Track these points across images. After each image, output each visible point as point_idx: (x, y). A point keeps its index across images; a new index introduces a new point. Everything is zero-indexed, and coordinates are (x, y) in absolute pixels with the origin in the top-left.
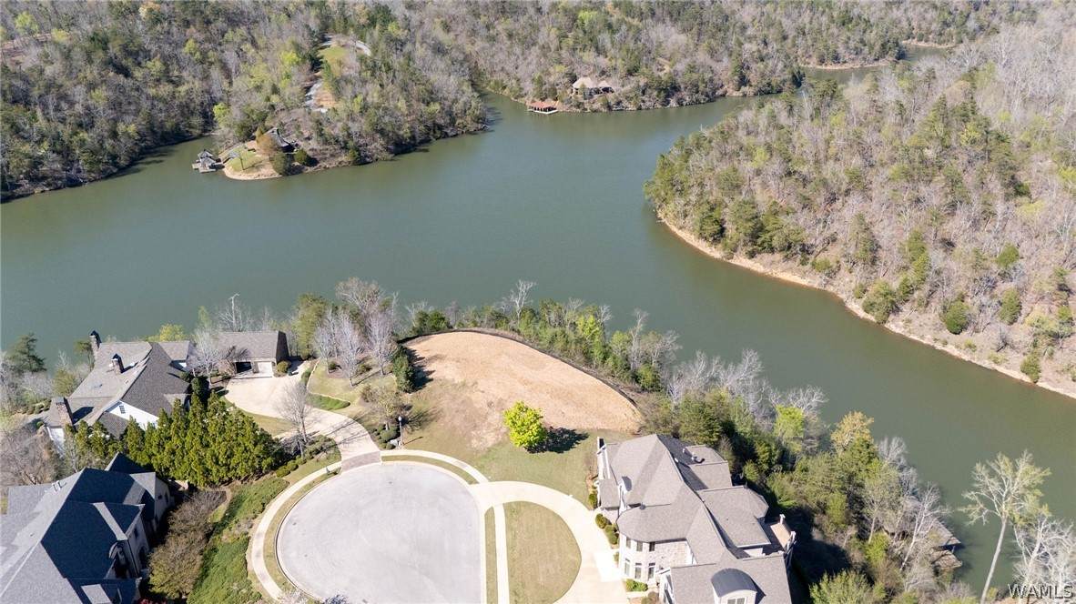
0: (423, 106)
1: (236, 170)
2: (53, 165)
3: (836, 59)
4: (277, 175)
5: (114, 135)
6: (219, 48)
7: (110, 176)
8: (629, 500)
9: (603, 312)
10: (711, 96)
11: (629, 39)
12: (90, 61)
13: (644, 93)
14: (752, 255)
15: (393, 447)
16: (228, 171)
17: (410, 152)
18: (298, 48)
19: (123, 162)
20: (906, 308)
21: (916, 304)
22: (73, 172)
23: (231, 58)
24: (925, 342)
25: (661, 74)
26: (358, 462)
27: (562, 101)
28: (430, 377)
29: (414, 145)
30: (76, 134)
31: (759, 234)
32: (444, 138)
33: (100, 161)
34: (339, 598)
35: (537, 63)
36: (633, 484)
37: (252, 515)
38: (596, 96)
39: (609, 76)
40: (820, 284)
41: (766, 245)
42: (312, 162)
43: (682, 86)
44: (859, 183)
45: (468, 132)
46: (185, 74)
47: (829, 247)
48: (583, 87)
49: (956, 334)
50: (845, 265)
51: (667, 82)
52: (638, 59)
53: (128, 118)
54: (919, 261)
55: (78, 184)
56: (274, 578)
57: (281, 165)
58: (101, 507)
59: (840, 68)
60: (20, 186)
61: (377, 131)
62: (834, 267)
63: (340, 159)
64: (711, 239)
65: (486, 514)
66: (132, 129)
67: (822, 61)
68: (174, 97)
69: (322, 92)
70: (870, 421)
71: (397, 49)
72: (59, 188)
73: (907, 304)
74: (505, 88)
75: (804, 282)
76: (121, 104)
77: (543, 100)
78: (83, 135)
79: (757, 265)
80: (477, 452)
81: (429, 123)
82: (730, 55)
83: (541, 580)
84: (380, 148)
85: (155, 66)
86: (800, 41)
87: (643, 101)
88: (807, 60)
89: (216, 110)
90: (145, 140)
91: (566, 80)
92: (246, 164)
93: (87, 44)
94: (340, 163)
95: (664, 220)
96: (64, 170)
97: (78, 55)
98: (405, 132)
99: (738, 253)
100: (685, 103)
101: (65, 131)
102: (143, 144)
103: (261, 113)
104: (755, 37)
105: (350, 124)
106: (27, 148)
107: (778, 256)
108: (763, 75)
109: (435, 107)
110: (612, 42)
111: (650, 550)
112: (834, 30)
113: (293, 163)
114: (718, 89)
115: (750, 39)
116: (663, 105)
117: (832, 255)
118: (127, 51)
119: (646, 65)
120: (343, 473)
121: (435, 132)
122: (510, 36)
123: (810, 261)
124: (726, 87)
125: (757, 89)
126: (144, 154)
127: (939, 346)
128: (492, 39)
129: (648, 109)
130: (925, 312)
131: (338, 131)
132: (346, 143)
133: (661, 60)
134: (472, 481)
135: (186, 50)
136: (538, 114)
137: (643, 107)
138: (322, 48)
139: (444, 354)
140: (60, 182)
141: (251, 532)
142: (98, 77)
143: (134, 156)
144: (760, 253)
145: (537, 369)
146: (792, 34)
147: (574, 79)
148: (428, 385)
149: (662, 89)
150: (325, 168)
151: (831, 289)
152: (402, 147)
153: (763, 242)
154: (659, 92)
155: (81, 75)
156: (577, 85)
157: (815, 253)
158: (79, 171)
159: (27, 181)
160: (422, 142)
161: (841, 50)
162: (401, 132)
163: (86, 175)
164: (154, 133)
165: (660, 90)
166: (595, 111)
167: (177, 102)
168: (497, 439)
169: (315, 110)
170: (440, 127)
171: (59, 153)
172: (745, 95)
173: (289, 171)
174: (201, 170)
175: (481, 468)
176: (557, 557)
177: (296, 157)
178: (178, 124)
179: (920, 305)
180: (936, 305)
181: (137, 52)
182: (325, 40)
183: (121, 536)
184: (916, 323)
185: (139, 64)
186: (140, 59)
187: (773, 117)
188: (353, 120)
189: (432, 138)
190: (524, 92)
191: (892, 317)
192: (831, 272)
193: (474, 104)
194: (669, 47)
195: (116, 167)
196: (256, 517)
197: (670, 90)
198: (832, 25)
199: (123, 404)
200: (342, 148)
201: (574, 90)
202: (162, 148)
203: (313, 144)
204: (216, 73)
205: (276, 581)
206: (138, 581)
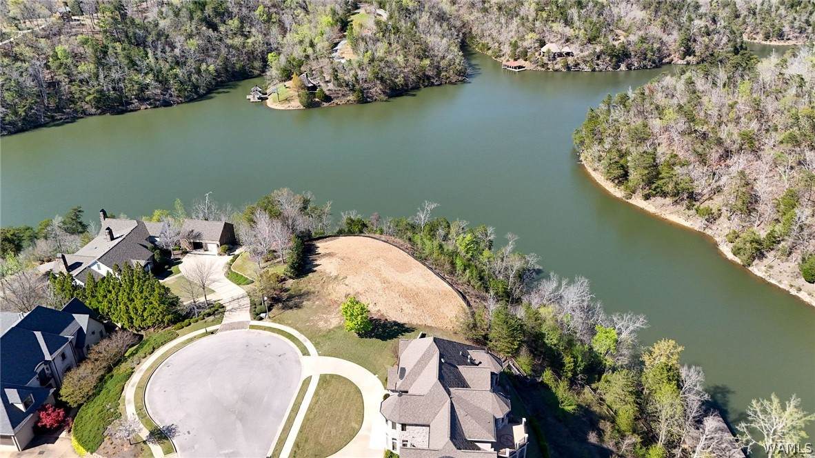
0: (417, 61)
1: (274, 102)
2: (155, 90)
3: (781, 36)
4: (302, 107)
5: (199, 72)
6: (281, 12)
7: (192, 100)
8: (400, 387)
9: (489, 232)
10: (658, 63)
11: (594, 13)
12: (191, 18)
13: (598, 58)
14: (647, 197)
15: (261, 319)
16: (269, 103)
17: (403, 95)
18: (334, 13)
19: (202, 91)
20: (770, 255)
21: (779, 253)
22: (167, 96)
23: (287, 19)
24: (782, 286)
25: (616, 43)
26: (232, 327)
27: (531, 62)
28: (315, 269)
29: (407, 91)
30: (172, 68)
31: (654, 180)
32: (431, 86)
33: (186, 89)
34: (173, 427)
35: (516, 31)
36: (406, 374)
37: (144, 355)
38: (559, 59)
39: (572, 43)
40: (700, 227)
41: (658, 190)
42: (328, 99)
43: (633, 54)
44: (751, 144)
45: (451, 83)
46: (253, 30)
47: (715, 197)
48: (549, 51)
49: (810, 282)
50: (725, 213)
51: (619, 50)
52: (599, 31)
53: (210, 60)
54: (788, 216)
55: (171, 105)
56: (136, 403)
57: (304, 100)
58: (38, 334)
59: (784, 44)
60: (132, 103)
61: (378, 78)
62: (715, 214)
63: (348, 98)
64: (616, 181)
65: (305, 381)
66: (212, 68)
67: (767, 37)
68: (244, 47)
69: (344, 46)
70: (680, 349)
71: (406, 16)
72: (158, 107)
73: (772, 252)
74: (489, 49)
75: (687, 224)
76: (207, 49)
77: (515, 60)
78: (177, 70)
79: (650, 206)
80: (320, 331)
81: (420, 74)
82: (680, 30)
83: (322, 439)
84: (379, 92)
85: (234, 23)
86: (750, 20)
87: (598, 65)
88: (754, 36)
89: (270, 56)
90: (221, 76)
91: (537, 45)
92: (282, 98)
93: (191, 6)
94: (348, 101)
95: (584, 162)
96: (162, 94)
97: (184, 13)
98: (400, 80)
99: (637, 194)
100: (633, 67)
101: (165, 67)
102: (219, 80)
103: (300, 60)
104: (706, 14)
105: (359, 73)
106: (138, 77)
107: (668, 200)
108: (707, 47)
109: (427, 62)
110: (579, 16)
111: (403, 430)
112: (782, 11)
113: (314, 99)
114: (666, 57)
115: (701, 17)
116: (614, 69)
117: (716, 203)
118: (217, 13)
119: (605, 35)
120: (218, 334)
121: (424, 81)
122: (500, 9)
123: (696, 207)
124: (673, 56)
125: (700, 59)
126: (219, 86)
127: (793, 292)
128: (485, 10)
129: (601, 71)
130: (787, 260)
131: (349, 77)
132: (354, 86)
133: (618, 32)
134: (305, 352)
135: (257, 13)
136: (510, 71)
137: (597, 69)
138: (353, 14)
139: (337, 252)
140: (158, 103)
141: (137, 367)
142: (194, 30)
143: (211, 87)
144: (654, 196)
145: (400, 273)
146: (744, 13)
147: (543, 44)
148: (310, 275)
149: (615, 56)
150: (337, 104)
151: (708, 232)
152: (396, 92)
153: (657, 187)
154: (612, 58)
155: (184, 28)
156: (544, 49)
157: (701, 201)
158: (171, 96)
159: (136, 100)
160: (413, 89)
161: (786, 29)
162: (397, 80)
163: (175, 99)
164: (227, 71)
165: (612, 56)
166: (557, 71)
167: (245, 50)
168: (339, 323)
169: (336, 61)
170: (428, 78)
171: (160, 82)
172: (688, 63)
173: (310, 105)
174: (252, 100)
175: (316, 345)
176: (342, 422)
177: (317, 95)
178: (244, 66)
179: (782, 255)
180: (797, 256)
181: (224, 13)
182: (358, 8)
183: (48, 357)
184: (776, 269)
185: (224, 22)
186: (225, 18)
187: (690, 82)
188: (362, 70)
189: (421, 85)
190: (502, 53)
191: (756, 261)
192: (712, 218)
193: (457, 61)
194: (627, 21)
195: (196, 94)
196: (145, 357)
197: (621, 56)
198: (782, 7)
199: (99, 263)
200: (351, 90)
201: (542, 54)
202: (230, 83)
203: (331, 86)
204: (275, 30)
205: (136, 407)
206: (52, 391)
